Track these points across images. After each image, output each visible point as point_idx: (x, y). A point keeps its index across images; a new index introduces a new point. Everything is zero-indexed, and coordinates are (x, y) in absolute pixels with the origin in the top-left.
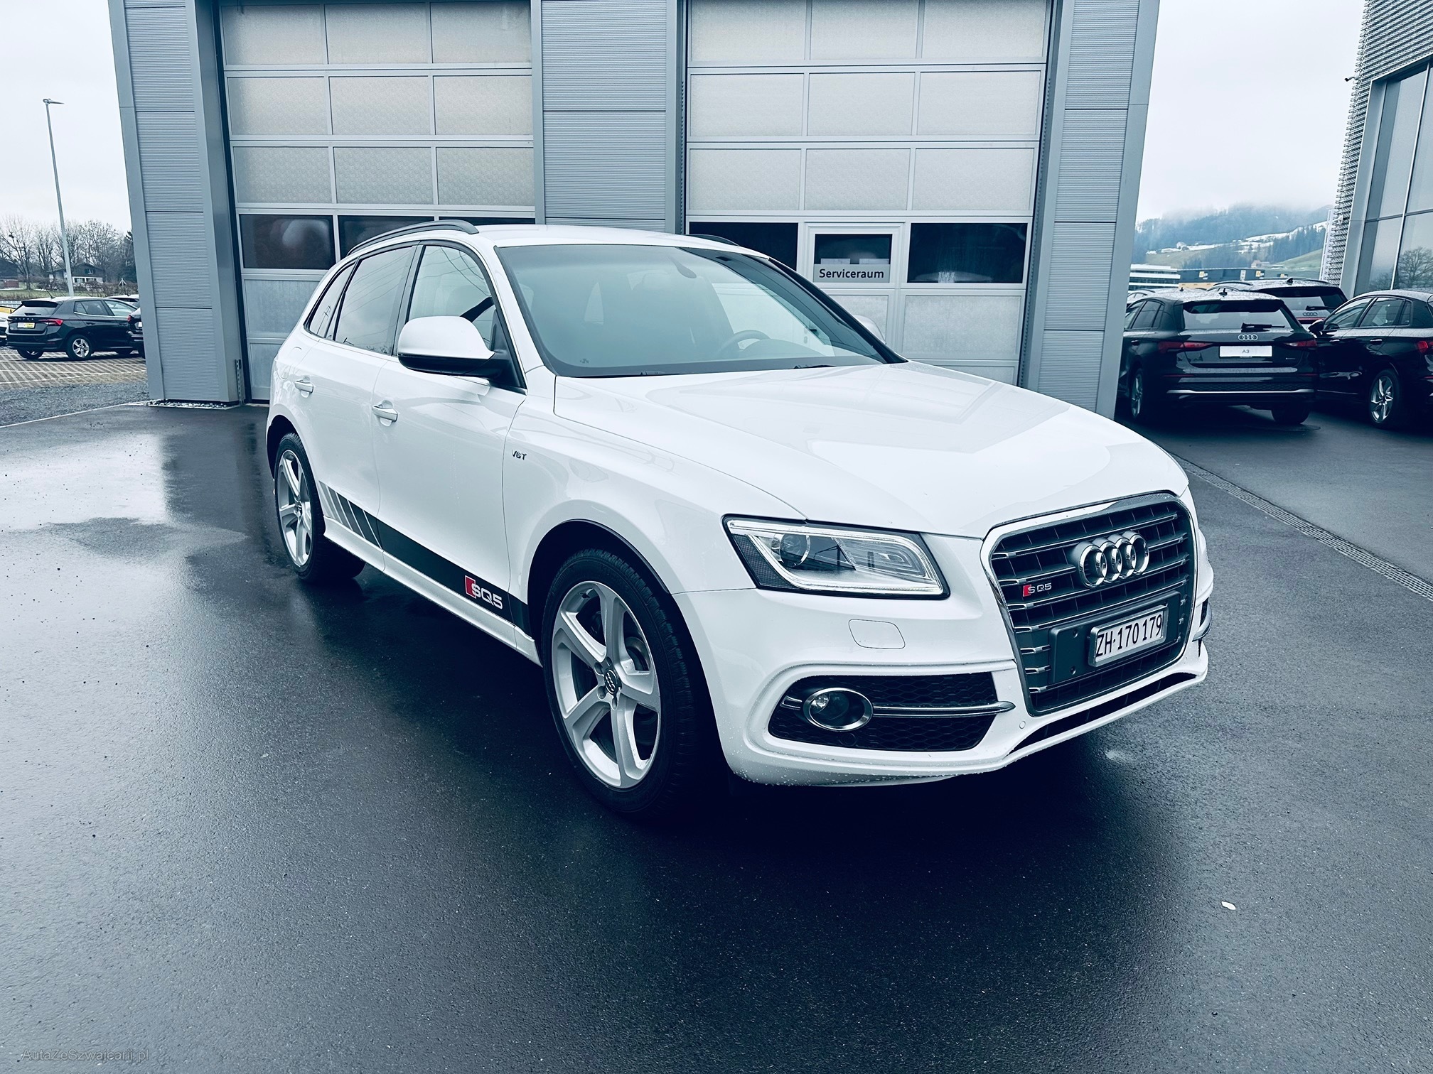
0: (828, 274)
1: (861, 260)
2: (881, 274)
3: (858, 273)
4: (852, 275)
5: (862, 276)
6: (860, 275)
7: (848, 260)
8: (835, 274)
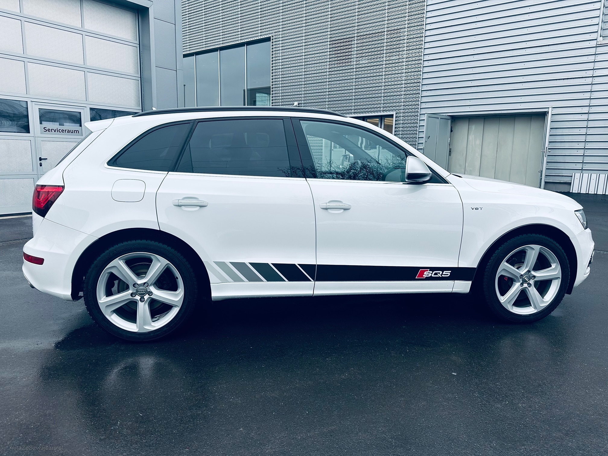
0: (49, 130)
1: (65, 124)
2: (77, 131)
3: (65, 130)
4: (62, 131)
5: (67, 132)
6: (66, 131)
7: (58, 123)
8: (53, 130)
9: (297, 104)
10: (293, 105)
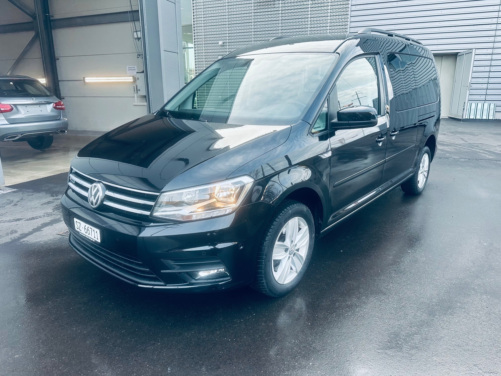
9: (222, 43)
10: (217, 44)
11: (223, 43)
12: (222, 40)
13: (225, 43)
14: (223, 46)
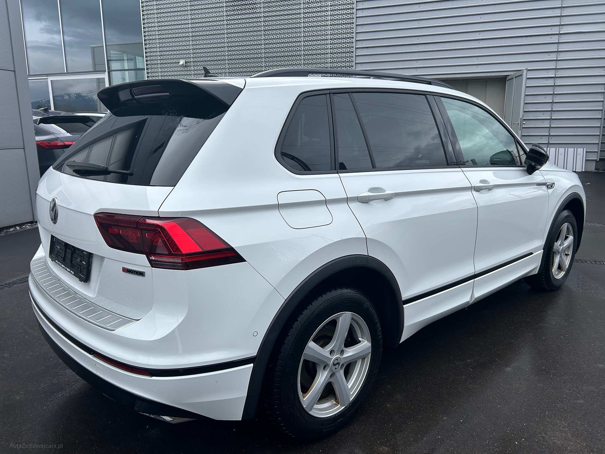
9: (183, 62)
10: (178, 64)
11: (186, 63)
12: (185, 58)
13: (188, 62)
14: (186, 66)
